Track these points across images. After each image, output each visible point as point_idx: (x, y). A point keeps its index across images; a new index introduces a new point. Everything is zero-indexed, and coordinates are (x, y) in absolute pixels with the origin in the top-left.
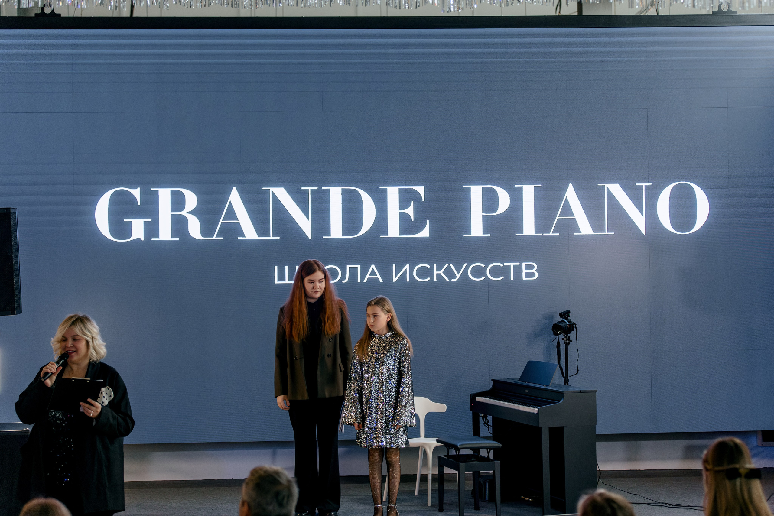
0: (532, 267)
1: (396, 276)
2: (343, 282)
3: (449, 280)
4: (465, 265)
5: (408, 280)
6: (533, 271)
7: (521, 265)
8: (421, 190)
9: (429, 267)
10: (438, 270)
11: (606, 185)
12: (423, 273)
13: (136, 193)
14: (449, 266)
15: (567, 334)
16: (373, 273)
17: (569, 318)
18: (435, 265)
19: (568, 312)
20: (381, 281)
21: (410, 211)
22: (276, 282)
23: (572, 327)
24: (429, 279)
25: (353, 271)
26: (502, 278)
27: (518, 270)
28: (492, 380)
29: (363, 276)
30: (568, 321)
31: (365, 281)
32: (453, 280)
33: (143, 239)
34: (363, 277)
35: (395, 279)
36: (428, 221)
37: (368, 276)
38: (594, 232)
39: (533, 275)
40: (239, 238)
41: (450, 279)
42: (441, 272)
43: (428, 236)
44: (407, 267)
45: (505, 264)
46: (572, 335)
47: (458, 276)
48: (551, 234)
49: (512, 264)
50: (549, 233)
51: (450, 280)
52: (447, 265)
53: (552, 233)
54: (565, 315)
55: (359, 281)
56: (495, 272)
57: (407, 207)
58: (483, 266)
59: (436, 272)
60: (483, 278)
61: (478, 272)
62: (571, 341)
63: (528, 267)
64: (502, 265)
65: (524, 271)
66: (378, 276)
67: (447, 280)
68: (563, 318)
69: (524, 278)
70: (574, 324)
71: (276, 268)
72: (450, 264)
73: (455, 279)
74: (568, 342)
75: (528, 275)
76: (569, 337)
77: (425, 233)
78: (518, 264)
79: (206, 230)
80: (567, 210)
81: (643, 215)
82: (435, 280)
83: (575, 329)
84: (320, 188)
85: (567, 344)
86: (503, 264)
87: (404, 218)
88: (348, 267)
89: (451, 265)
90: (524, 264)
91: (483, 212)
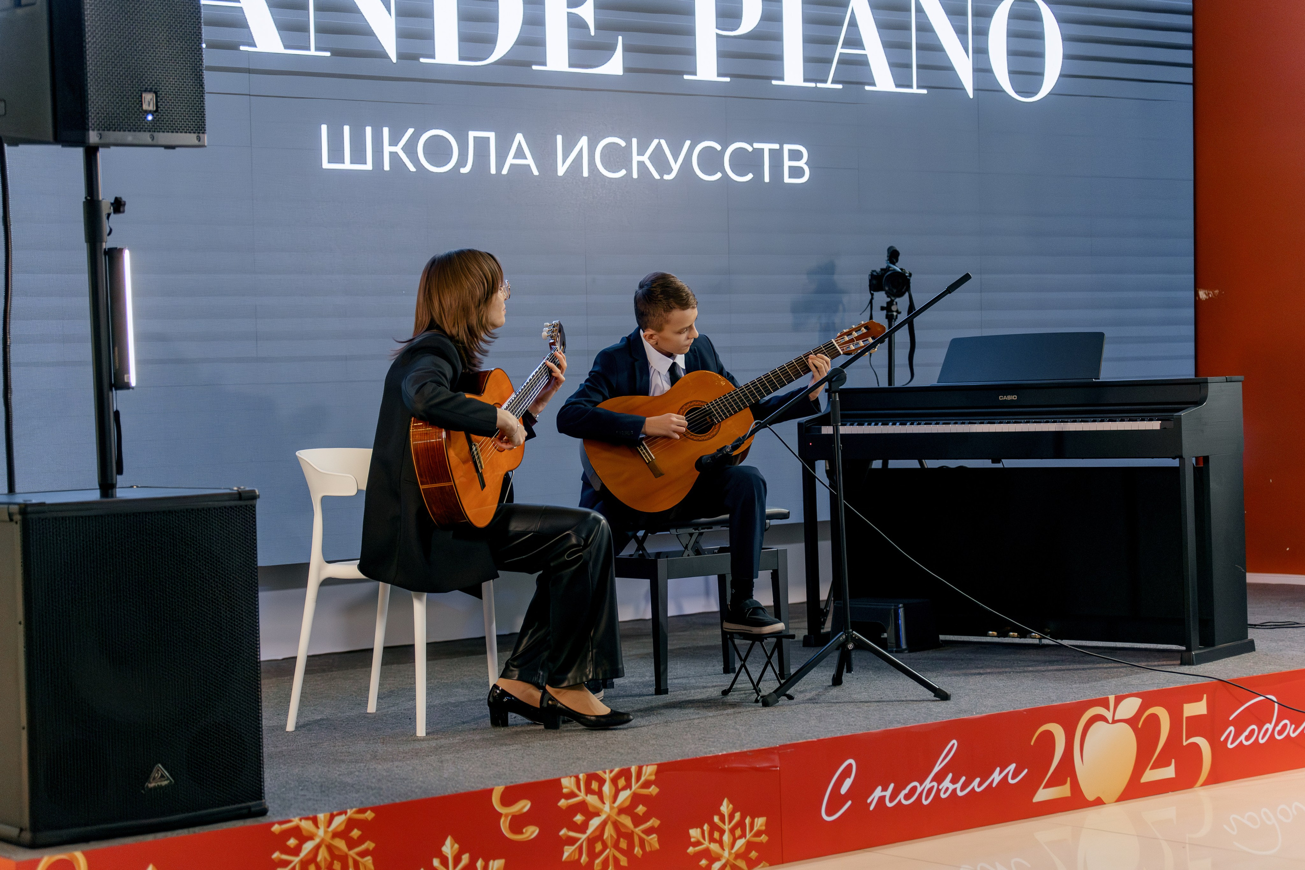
0: (799, 155)
1: (564, 162)
2: (465, 170)
3: (659, 177)
4: (687, 144)
5: (586, 174)
6: (801, 164)
7: (781, 150)
9: (624, 144)
10: (641, 151)
12: (617, 158)
14: (659, 145)
16: (520, 154)
17: (899, 261)
18: (635, 142)
19: (897, 250)
20: (536, 172)
21: (587, 12)
22: (326, 165)
24: (625, 172)
25: (482, 147)
26: (750, 176)
27: (777, 160)
29: (501, 159)
31: (505, 171)
32: (666, 177)
34: (500, 162)
35: (561, 171)
36: (620, 37)
37: (510, 160)
38: (896, 87)
39: (802, 172)
40: (242, 48)
41: (661, 175)
42: (645, 158)
43: (621, 73)
44: (584, 142)
45: (756, 145)
47: (676, 167)
48: (829, 85)
49: (766, 147)
50: (826, 83)
51: (662, 177)
52: (656, 142)
53: (831, 83)
55: (493, 171)
56: (744, 162)
58: (718, 147)
59: (636, 158)
60: (719, 175)
61: (709, 161)
63: (795, 155)
64: (750, 149)
65: (787, 163)
66: (530, 161)
67: (657, 176)
69: (787, 180)
71: (324, 128)
72: (661, 141)
73: (669, 174)
75: (792, 172)
77: (614, 66)
78: (777, 146)
80: (854, 36)
81: (968, 57)
82: (635, 175)
86: (753, 147)
87: (575, 27)
88: (472, 134)
89: (663, 142)
90: (787, 147)
91: (717, 28)
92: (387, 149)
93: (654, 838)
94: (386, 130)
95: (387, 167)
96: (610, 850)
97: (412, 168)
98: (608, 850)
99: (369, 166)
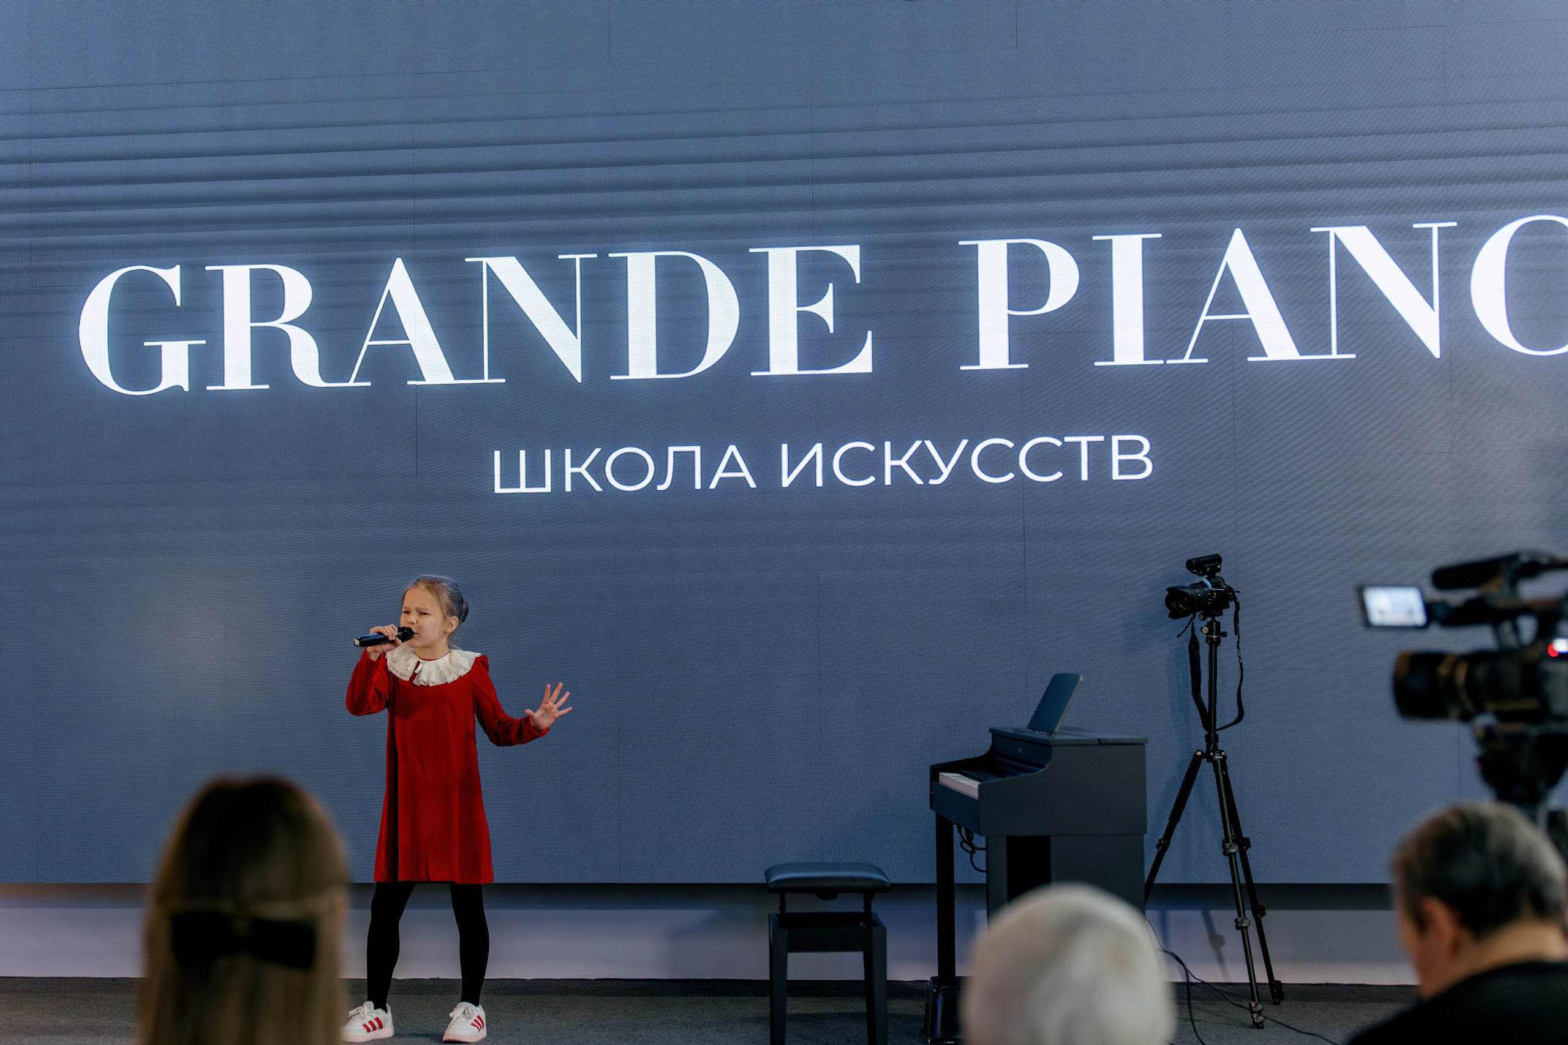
0: (1137, 447)
1: (790, 473)
2: (660, 488)
3: (922, 483)
4: (964, 442)
5: (819, 483)
6: (1139, 456)
7: (1108, 443)
8: (851, 254)
9: (871, 448)
10: (896, 455)
11: (1333, 231)
12: (856, 464)
13: (172, 277)
14: (923, 445)
15: (1213, 617)
16: (733, 466)
17: (1217, 574)
18: (888, 445)
19: (1217, 559)
20: (753, 485)
21: (825, 308)
22: (498, 490)
23: (1225, 597)
24: (872, 479)
25: (684, 462)
26: (1059, 475)
27: (1099, 454)
28: (991, 730)
29: (708, 472)
30: (1211, 583)
31: (713, 486)
32: (932, 482)
33: (186, 389)
34: (707, 476)
35: (786, 481)
36: (870, 333)
37: (720, 474)
38: (1301, 354)
39: (1139, 467)
40: (409, 383)
41: (925, 479)
42: (903, 462)
43: (870, 370)
44: (818, 448)
45: (1067, 439)
46: (1226, 620)
47: (946, 471)
48: (1186, 360)
49: (1084, 440)
50: (1183, 358)
51: (926, 481)
52: (918, 443)
53: (1190, 358)
54: (1207, 565)
55: (698, 486)
56: (1041, 460)
57: (818, 296)
58: (1010, 444)
59: (889, 463)
60: (1011, 476)
61: (995, 461)
62: (1225, 635)
63: (1125, 447)
64: (1058, 443)
65: (1116, 457)
66: (745, 473)
67: (919, 481)
68: (1202, 575)
69: (1116, 476)
70: (1230, 589)
71: (497, 454)
72: (926, 442)
73: (936, 478)
74: (1215, 637)
75: (1125, 467)
76: (1218, 624)
77: (862, 363)
78: (1101, 438)
79: (335, 365)
80: (1230, 298)
81: (1432, 307)
82: (888, 481)
83: (1232, 604)
84: (603, 255)
85: (1214, 644)
86: (1062, 440)
87: (808, 325)
88: (672, 450)
89: (928, 443)
90: (1115, 439)
91: (1009, 308)
92: (569, 470)
94: (568, 452)
95: (568, 488)
97: (598, 488)
99: (548, 488)
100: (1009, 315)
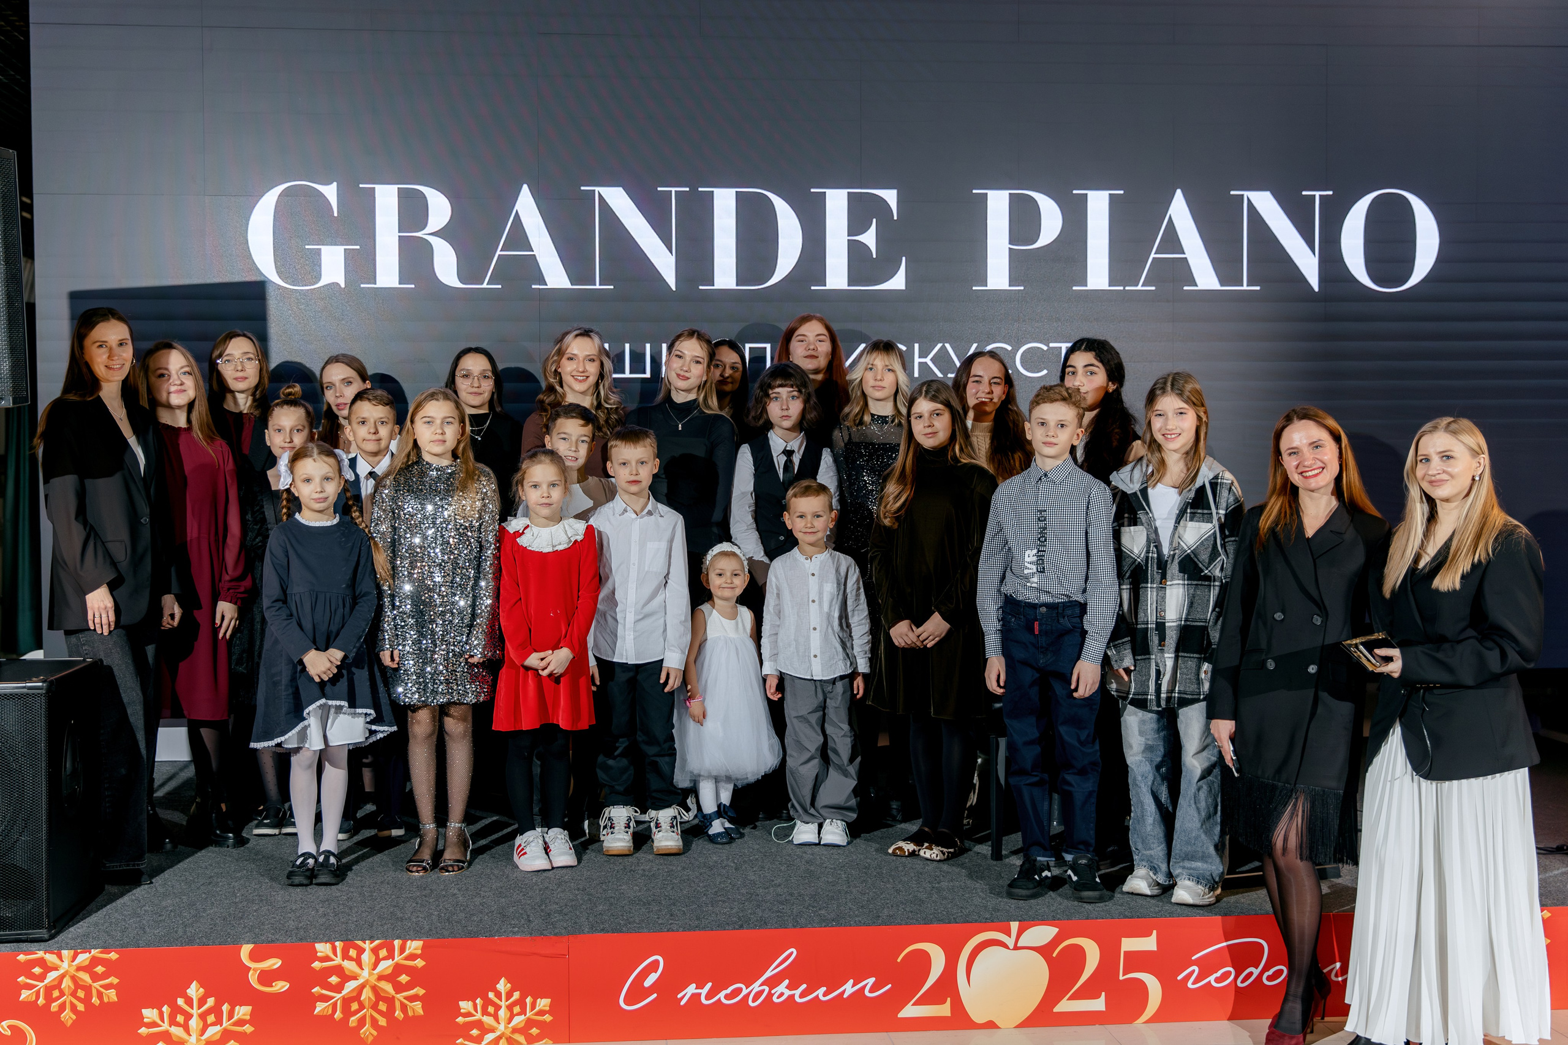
8: (890, 196)
10: (923, 354)
11: (1246, 194)
13: (330, 192)
14: (943, 347)
18: (917, 346)
21: (869, 238)
25: (758, 355)
33: (343, 286)
38: (1222, 285)
40: (534, 286)
42: (928, 360)
43: (903, 287)
45: (1052, 345)
48: (1140, 287)
50: (1137, 285)
52: (940, 345)
53: (1142, 286)
56: (1032, 360)
57: (864, 229)
58: (1009, 348)
59: (917, 360)
64: (1045, 348)
67: (940, 375)
77: (898, 282)
79: (469, 269)
80: (1172, 242)
81: (1314, 254)
84: (694, 189)
86: (1048, 346)
87: (856, 251)
89: (947, 346)
91: (1010, 244)
93: (418, 1005)
96: (368, 1010)
98: (365, 1010)
99: (648, 375)
100: (1010, 248)
